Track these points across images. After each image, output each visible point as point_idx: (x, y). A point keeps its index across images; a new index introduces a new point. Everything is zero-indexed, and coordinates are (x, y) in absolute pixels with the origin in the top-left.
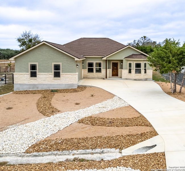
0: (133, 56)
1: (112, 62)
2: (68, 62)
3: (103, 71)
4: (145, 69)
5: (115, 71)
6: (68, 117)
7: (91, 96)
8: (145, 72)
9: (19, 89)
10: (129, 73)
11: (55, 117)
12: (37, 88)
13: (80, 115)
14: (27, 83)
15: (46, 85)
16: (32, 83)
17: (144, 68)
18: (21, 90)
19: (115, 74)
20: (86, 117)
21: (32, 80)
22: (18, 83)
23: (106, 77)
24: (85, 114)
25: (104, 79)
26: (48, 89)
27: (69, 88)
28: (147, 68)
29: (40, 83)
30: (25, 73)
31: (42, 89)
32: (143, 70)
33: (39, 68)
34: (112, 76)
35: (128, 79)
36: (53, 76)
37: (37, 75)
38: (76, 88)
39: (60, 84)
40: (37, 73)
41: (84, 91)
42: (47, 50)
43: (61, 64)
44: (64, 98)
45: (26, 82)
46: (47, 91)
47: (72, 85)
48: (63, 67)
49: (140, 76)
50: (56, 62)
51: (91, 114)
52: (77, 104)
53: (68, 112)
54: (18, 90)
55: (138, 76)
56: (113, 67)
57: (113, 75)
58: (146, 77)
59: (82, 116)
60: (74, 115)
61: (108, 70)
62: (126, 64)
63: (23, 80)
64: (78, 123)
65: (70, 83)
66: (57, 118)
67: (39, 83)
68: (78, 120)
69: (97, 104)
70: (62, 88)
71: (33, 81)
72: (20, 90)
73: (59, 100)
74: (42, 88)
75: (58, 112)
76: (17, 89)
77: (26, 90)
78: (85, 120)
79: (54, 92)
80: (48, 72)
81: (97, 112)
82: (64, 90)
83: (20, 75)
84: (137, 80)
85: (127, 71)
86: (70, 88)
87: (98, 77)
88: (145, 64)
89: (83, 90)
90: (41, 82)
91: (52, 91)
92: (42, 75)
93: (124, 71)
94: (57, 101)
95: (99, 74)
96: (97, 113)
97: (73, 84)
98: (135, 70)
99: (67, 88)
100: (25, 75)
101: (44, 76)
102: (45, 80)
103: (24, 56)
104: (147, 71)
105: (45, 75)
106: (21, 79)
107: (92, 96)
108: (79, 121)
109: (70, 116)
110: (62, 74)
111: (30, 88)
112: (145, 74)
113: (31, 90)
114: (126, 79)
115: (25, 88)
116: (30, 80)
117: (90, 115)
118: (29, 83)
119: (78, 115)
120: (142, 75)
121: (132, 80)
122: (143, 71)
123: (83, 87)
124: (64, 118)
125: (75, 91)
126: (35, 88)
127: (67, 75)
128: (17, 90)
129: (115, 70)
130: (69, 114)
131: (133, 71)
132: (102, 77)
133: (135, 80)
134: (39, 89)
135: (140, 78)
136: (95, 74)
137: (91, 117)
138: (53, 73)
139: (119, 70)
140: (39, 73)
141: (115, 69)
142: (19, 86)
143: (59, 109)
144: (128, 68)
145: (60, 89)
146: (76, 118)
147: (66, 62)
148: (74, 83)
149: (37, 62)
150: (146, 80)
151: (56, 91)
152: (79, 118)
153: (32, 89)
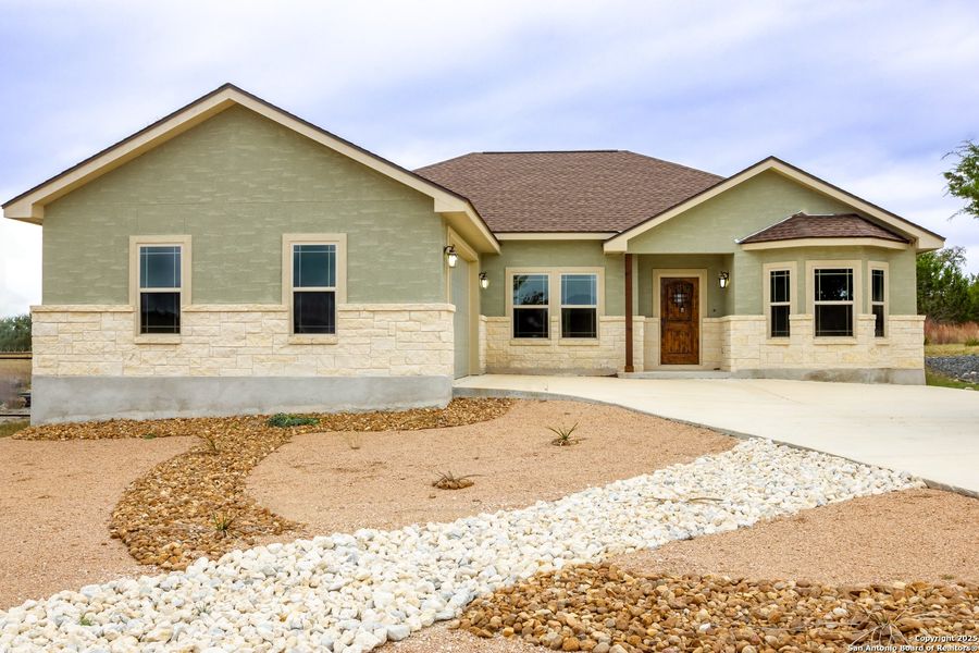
0: (801, 224)
1: (660, 275)
2: (391, 231)
3: (610, 327)
4: (878, 311)
5: (678, 333)
6: (362, 572)
7: (556, 443)
8: (880, 329)
9: (64, 414)
10: (773, 335)
11: (229, 571)
12: (183, 405)
13: (482, 553)
14: (118, 374)
15: (242, 381)
16: (148, 374)
17: (871, 303)
18: (76, 419)
19: (681, 348)
20: (547, 569)
21: (148, 354)
22: (62, 371)
23: (629, 367)
24: (528, 550)
25: (616, 376)
26: (255, 412)
27: (392, 407)
28: (886, 304)
29: (204, 368)
30: (102, 307)
31: (211, 414)
32: (865, 312)
33: (199, 269)
34: (662, 363)
35: (770, 371)
36: (285, 321)
37: (182, 315)
38: (443, 404)
39: (332, 380)
40: (184, 306)
41: (499, 421)
42: (252, 148)
43: (337, 240)
44: (354, 455)
45: (110, 367)
46: (245, 420)
47: (415, 384)
48: (353, 264)
49: (847, 350)
50: (308, 229)
51: (593, 549)
52: (449, 484)
53: (363, 533)
54: (55, 421)
55: (835, 352)
56: (665, 308)
57: (667, 359)
58: (884, 359)
59: (503, 565)
60: (420, 556)
61: (639, 321)
62: (750, 280)
63: (90, 353)
64: (468, 638)
65: (401, 370)
66: (248, 581)
67: (195, 374)
68: (461, 597)
69: (618, 483)
70: (348, 408)
71: (160, 358)
72: (68, 420)
73: (309, 468)
74: (213, 406)
75: (277, 533)
76: (52, 412)
77: (106, 417)
78: (543, 603)
79: (289, 425)
80: (255, 297)
81: (653, 535)
82: (356, 418)
83: (70, 318)
84: (831, 375)
85: (764, 322)
86: (404, 406)
87: (579, 364)
88: (878, 278)
89: (489, 417)
90: (210, 363)
91: (276, 421)
92: (213, 317)
93: (739, 325)
94: (298, 471)
95: (580, 347)
96: (652, 544)
97: (420, 378)
98: (812, 316)
99: (382, 407)
100: (107, 320)
101: (232, 324)
102: (234, 352)
103: (103, 190)
104: (891, 321)
105: (238, 317)
106: (78, 346)
107: (564, 441)
108: (473, 614)
109: (376, 569)
110: (350, 306)
111: (133, 408)
112: (880, 340)
113: (140, 417)
114: (758, 374)
115: (106, 406)
116: (138, 350)
117: (588, 555)
118: (128, 373)
119: (459, 551)
120: (861, 347)
121: (798, 378)
122: (863, 321)
123: (490, 404)
124: (316, 579)
125: (432, 419)
126: (168, 408)
127: (378, 317)
128: (49, 421)
129: (678, 326)
130: (374, 546)
131: (802, 321)
132: (604, 363)
133: (817, 376)
134: (193, 414)
135: (851, 366)
136: (558, 349)
137: (602, 573)
138: (288, 303)
139: (706, 325)
140: (196, 307)
141: (679, 321)
142: (61, 391)
143: (289, 517)
144: (768, 304)
145: (336, 409)
146: (447, 586)
147: (376, 229)
148: (427, 372)
149: (185, 232)
150: (886, 377)
151: (307, 422)
152: (471, 583)
153: (150, 415)
